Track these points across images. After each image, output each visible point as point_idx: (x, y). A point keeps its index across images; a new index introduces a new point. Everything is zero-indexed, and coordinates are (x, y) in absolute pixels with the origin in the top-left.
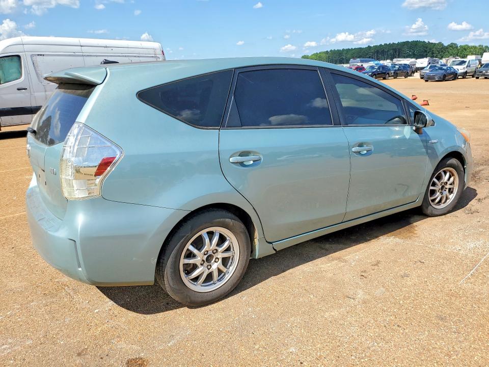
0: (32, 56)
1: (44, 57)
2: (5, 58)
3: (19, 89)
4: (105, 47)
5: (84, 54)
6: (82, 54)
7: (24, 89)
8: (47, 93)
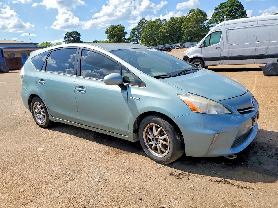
0: (227, 30)
1: (234, 30)
2: (215, 33)
3: (216, 48)
4: (275, 19)
5: (258, 26)
6: (257, 26)
7: (219, 48)
8: (230, 50)
